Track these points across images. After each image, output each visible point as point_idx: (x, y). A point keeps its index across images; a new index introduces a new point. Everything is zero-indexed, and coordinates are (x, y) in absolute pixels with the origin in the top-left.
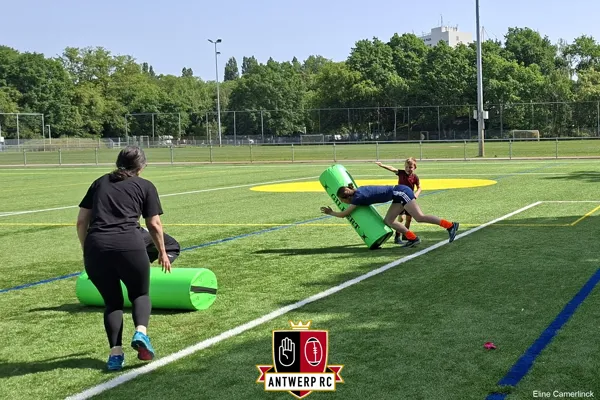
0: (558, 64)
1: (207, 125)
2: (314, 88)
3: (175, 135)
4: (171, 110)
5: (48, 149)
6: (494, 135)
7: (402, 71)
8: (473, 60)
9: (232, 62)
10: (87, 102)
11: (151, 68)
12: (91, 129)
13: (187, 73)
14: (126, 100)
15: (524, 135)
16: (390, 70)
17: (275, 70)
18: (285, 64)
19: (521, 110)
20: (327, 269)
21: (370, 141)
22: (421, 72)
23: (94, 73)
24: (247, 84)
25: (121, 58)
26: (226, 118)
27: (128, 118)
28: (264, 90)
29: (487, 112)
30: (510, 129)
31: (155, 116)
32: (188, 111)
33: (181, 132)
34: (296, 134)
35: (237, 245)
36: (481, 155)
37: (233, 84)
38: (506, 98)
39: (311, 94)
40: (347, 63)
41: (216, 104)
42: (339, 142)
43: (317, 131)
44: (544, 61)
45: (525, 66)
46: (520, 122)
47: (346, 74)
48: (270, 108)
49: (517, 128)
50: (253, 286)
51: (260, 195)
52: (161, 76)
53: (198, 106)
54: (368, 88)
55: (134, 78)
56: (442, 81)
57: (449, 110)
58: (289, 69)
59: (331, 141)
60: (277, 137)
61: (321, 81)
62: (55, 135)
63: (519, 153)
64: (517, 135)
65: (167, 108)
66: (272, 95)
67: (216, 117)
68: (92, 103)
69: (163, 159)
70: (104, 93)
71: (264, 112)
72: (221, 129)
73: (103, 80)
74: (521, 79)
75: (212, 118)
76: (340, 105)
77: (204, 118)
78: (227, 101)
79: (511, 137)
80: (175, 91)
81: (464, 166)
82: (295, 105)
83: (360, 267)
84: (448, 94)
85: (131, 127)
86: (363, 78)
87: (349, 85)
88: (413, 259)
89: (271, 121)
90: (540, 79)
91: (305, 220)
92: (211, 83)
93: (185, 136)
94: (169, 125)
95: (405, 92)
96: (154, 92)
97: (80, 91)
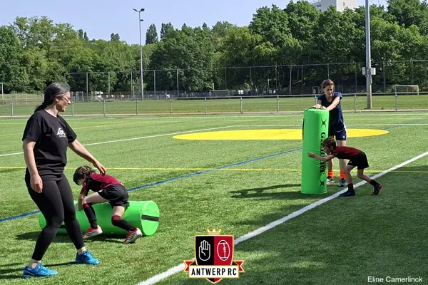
1: (132, 82)
2: (221, 50)
3: (104, 91)
4: (102, 70)
6: (377, 89)
7: (296, 32)
9: (153, 28)
11: (85, 34)
12: (36, 86)
13: (115, 38)
14: (66, 61)
15: (404, 89)
16: (286, 33)
17: (189, 35)
18: (196, 29)
19: (402, 67)
20: (251, 210)
21: (268, 96)
22: (313, 34)
23: (39, 38)
24: (165, 47)
25: (62, 26)
26: (147, 76)
27: (66, 77)
28: (180, 51)
29: (375, 69)
30: (392, 84)
31: (89, 75)
32: (116, 70)
33: (110, 88)
34: (206, 90)
35: (170, 188)
36: (369, 108)
37: (152, 46)
38: (389, 56)
39: (219, 54)
40: (250, 27)
41: (138, 65)
43: (223, 87)
44: (423, 23)
45: (406, 27)
46: (401, 77)
47: (249, 37)
48: (183, 67)
49: (398, 83)
50: (189, 226)
51: (183, 143)
52: (94, 41)
53: (124, 65)
54: (267, 49)
55: (71, 43)
56: (333, 41)
57: (338, 67)
58: (201, 33)
59: (236, 96)
60: (189, 92)
61: (228, 43)
62: (6, 91)
63: (402, 105)
64: (398, 89)
65: (99, 67)
66: (185, 57)
67: (139, 76)
68: (37, 64)
69: (95, 111)
70: (47, 56)
71: (179, 71)
72: (143, 86)
73: (46, 44)
74: (402, 39)
75: (137, 76)
76: (243, 64)
77: (129, 76)
78: (148, 61)
79: (393, 91)
80: (105, 53)
81: (355, 117)
82: (205, 65)
83: (281, 209)
84: (337, 53)
86: (264, 41)
87: (251, 47)
88: (328, 203)
89: (184, 78)
91: (224, 165)
92: (136, 46)
93: (113, 92)
94: (100, 82)
95: (299, 52)
96: (88, 54)
97: (27, 54)
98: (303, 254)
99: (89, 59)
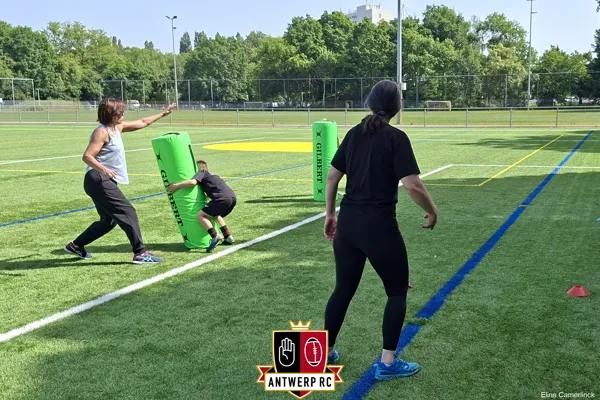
0: (471, 39)
1: (166, 91)
2: (254, 61)
3: (140, 100)
4: (136, 78)
5: (38, 109)
6: (410, 105)
7: (330, 45)
8: (394, 37)
9: (186, 36)
10: (68, 71)
11: (120, 41)
14: (100, 69)
15: (437, 105)
16: (321, 45)
17: (222, 44)
18: (230, 38)
19: (435, 82)
20: (269, 216)
21: (302, 109)
22: (347, 47)
23: (73, 44)
24: (199, 56)
25: (94, 32)
26: (182, 85)
27: (102, 85)
28: (213, 61)
29: (405, 84)
30: (425, 99)
31: (124, 83)
32: (151, 79)
33: (145, 97)
34: (240, 101)
36: (398, 123)
37: (187, 55)
38: (422, 71)
39: (253, 65)
40: (284, 38)
41: (172, 74)
42: (277, 109)
43: (257, 99)
44: (458, 37)
45: (441, 41)
46: (434, 93)
47: (283, 48)
48: (217, 77)
49: (433, 99)
51: (213, 152)
52: (128, 48)
53: (159, 74)
54: (303, 62)
55: (105, 50)
56: (367, 54)
58: (234, 43)
59: (269, 108)
60: (224, 103)
61: (261, 54)
62: (44, 98)
63: (431, 121)
64: (431, 105)
65: (133, 76)
66: (219, 67)
67: (173, 85)
68: (71, 71)
70: (82, 63)
71: (214, 81)
72: (178, 95)
73: (80, 51)
74: (436, 54)
75: (170, 86)
76: (277, 76)
77: (164, 85)
78: (182, 71)
79: (425, 107)
80: (139, 61)
82: (238, 76)
84: (370, 67)
85: (105, 91)
86: (298, 52)
87: (285, 58)
89: (218, 89)
90: (453, 54)
91: (250, 174)
92: (169, 55)
93: (148, 101)
94: (135, 91)
95: (333, 65)
96: (123, 62)
97: (62, 60)
98: (310, 254)
99: (123, 67)
